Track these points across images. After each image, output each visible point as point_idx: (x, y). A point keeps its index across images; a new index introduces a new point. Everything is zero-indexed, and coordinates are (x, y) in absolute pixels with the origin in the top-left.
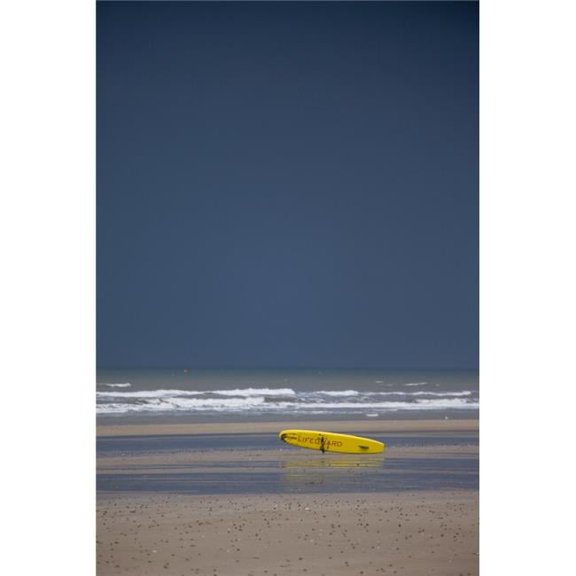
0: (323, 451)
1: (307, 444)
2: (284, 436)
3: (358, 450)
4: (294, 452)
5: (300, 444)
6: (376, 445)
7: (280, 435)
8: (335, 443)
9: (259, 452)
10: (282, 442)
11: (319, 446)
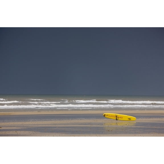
0: (117, 120)
1: (112, 118)
2: (105, 115)
3: (128, 120)
4: (108, 120)
5: (110, 117)
6: (133, 118)
7: (103, 115)
8: (120, 117)
9: (97, 120)
10: (104, 117)
11: (115, 118)
